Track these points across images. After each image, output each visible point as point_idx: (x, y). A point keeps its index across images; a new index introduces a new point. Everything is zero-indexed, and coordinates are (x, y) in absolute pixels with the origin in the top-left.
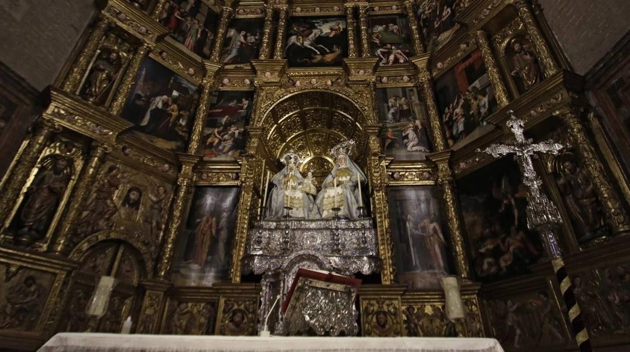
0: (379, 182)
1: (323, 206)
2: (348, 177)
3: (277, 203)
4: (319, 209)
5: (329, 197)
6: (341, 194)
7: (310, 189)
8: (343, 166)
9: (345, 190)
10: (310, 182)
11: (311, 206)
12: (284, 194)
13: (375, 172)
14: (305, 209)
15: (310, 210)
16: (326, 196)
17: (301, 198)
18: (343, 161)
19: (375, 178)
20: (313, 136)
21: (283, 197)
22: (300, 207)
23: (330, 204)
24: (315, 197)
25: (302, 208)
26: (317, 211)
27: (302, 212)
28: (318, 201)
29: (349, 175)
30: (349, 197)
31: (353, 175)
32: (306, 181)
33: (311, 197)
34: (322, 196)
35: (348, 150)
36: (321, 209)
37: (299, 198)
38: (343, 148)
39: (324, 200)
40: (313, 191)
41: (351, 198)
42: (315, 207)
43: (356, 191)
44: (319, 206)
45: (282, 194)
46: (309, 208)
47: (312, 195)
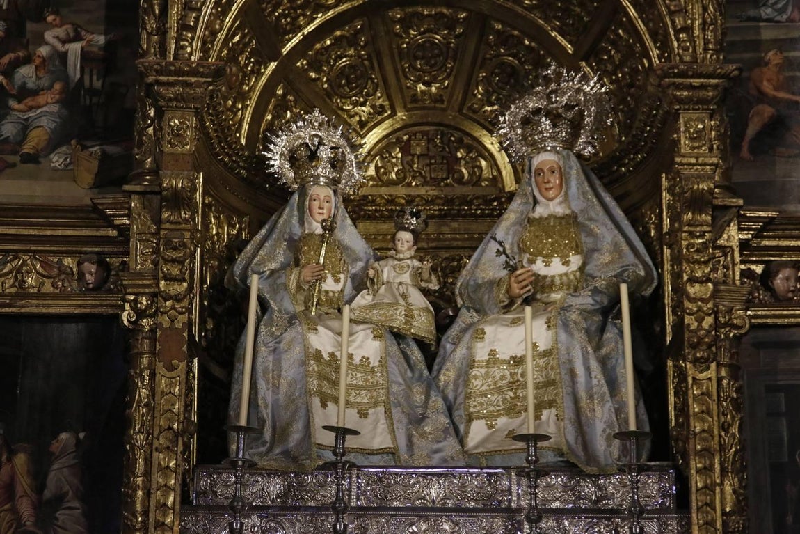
0: (708, 321)
1: (468, 396)
2: (576, 261)
3: (276, 388)
4: (450, 410)
5: (493, 359)
6: (547, 353)
7: (409, 316)
8: (551, 207)
9: (563, 336)
10: (406, 278)
11: (419, 398)
12: (306, 347)
13: (693, 280)
14: (396, 413)
15: (417, 420)
16: (481, 353)
17: (374, 362)
18: (555, 180)
19: (692, 307)
20: (406, 23)
21: (304, 363)
22: (375, 405)
23: (499, 390)
24: (431, 353)
25: (381, 409)
26: (444, 420)
27: (382, 425)
28: (447, 375)
29: (577, 249)
30: (580, 370)
31: (595, 250)
32: (387, 271)
33: (416, 354)
34: (461, 351)
35: (576, 126)
36: (459, 413)
37: (365, 359)
38: (555, 118)
39: (474, 372)
40: (423, 324)
41: (588, 369)
42: (437, 401)
43: (610, 334)
44: (451, 396)
45: (297, 350)
46: (412, 407)
47: (421, 343)
